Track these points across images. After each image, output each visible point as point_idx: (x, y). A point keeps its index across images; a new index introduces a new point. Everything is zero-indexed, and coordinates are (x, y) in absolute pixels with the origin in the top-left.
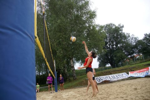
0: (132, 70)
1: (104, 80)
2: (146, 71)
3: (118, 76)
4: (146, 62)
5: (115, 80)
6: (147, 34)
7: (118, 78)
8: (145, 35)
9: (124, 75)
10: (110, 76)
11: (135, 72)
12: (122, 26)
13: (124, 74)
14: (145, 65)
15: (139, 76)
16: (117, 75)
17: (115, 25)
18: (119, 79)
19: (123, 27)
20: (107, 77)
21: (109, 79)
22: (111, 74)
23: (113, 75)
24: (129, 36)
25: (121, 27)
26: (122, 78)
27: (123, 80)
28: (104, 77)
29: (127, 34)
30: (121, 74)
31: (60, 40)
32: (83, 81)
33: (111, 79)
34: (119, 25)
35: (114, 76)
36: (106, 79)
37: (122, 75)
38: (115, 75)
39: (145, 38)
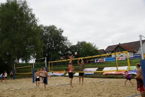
2: (63, 72)
4: (67, 66)
8: (78, 43)
11: (57, 72)
14: (64, 69)
15: (58, 75)
17: (56, 28)
19: (63, 31)
29: (65, 37)
34: (60, 29)
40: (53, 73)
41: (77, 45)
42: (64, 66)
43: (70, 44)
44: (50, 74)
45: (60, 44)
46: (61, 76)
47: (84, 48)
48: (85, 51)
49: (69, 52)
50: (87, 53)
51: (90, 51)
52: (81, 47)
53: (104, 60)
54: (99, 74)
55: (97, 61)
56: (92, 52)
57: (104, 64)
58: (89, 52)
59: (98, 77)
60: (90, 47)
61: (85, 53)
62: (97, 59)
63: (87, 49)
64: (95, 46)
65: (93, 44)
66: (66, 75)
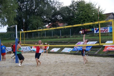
13: (28, 47)
14: (48, 42)
16: (22, 47)
26: (25, 51)
27: (25, 53)
28: (10, 48)
30: (25, 47)
40: (31, 48)
41: (71, 6)
42: (50, 38)
43: (59, 4)
45: (45, 3)
47: (82, 11)
49: (59, 17)
50: (86, 18)
51: (90, 15)
52: (76, 10)
53: (107, 31)
54: (97, 51)
55: (97, 31)
56: (93, 17)
57: (107, 35)
58: (89, 17)
59: (96, 55)
60: (90, 9)
61: (82, 19)
62: (97, 29)
63: (85, 11)
64: (99, 8)
65: (96, 4)
66: (51, 51)
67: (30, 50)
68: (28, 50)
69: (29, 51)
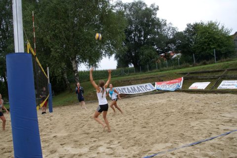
0: (160, 80)
1: (120, 93)
2: (178, 82)
3: (140, 88)
4: (181, 68)
5: (135, 93)
6: (190, 25)
7: (139, 91)
8: (188, 26)
9: (149, 87)
10: (129, 87)
11: (164, 83)
12: (156, 7)
13: (149, 85)
14: (178, 74)
15: (168, 89)
16: (139, 86)
17: (146, 5)
18: (141, 92)
19: (158, 9)
20: (124, 89)
21: (127, 91)
22: (130, 84)
23: (132, 86)
24: (165, 24)
25: (154, 9)
26: (146, 91)
27: (146, 94)
28: (120, 88)
29: (163, 20)
30: (144, 85)
31: (56, 32)
32: (90, 94)
33: (129, 92)
34: (152, 6)
35: (134, 88)
36: (123, 92)
37: (146, 86)
38: (135, 86)
39: (188, 31)
40: (154, 85)
41: (185, 32)
42: (175, 69)
44: (148, 87)
46: (177, 91)
48: (206, 38)
50: (211, 41)
51: (215, 36)
60: (213, 30)
64: (223, 27)
65: (218, 25)
66: (190, 88)
67: (153, 88)
68: (150, 90)
69: (152, 90)
